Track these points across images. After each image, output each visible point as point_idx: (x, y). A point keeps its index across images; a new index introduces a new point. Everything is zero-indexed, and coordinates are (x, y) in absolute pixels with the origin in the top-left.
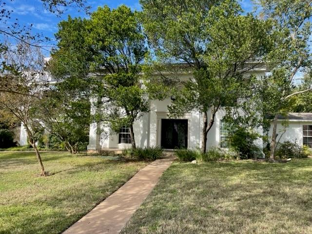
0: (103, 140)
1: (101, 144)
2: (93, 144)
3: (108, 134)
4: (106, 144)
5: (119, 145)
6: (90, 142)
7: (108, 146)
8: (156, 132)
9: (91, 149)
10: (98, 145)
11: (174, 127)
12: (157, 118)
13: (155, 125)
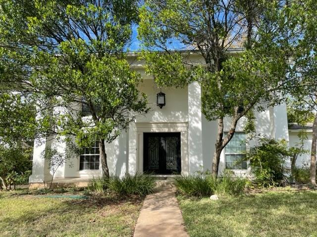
0: (55, 167)
1: (51, 172)
2: (39, 174)
3: (63, 157)
4: (59, 172)
5: (82, 172)
6: (34, 171)
7: (63, 176)
8: (135, 151)
9: (36, 182)
10: (47, 174)
11: (161, 143)
12: (137, 132)
13: (135, 141)
